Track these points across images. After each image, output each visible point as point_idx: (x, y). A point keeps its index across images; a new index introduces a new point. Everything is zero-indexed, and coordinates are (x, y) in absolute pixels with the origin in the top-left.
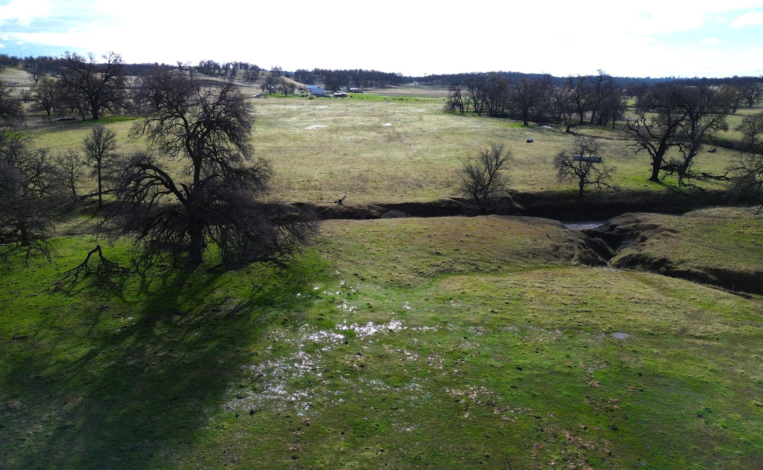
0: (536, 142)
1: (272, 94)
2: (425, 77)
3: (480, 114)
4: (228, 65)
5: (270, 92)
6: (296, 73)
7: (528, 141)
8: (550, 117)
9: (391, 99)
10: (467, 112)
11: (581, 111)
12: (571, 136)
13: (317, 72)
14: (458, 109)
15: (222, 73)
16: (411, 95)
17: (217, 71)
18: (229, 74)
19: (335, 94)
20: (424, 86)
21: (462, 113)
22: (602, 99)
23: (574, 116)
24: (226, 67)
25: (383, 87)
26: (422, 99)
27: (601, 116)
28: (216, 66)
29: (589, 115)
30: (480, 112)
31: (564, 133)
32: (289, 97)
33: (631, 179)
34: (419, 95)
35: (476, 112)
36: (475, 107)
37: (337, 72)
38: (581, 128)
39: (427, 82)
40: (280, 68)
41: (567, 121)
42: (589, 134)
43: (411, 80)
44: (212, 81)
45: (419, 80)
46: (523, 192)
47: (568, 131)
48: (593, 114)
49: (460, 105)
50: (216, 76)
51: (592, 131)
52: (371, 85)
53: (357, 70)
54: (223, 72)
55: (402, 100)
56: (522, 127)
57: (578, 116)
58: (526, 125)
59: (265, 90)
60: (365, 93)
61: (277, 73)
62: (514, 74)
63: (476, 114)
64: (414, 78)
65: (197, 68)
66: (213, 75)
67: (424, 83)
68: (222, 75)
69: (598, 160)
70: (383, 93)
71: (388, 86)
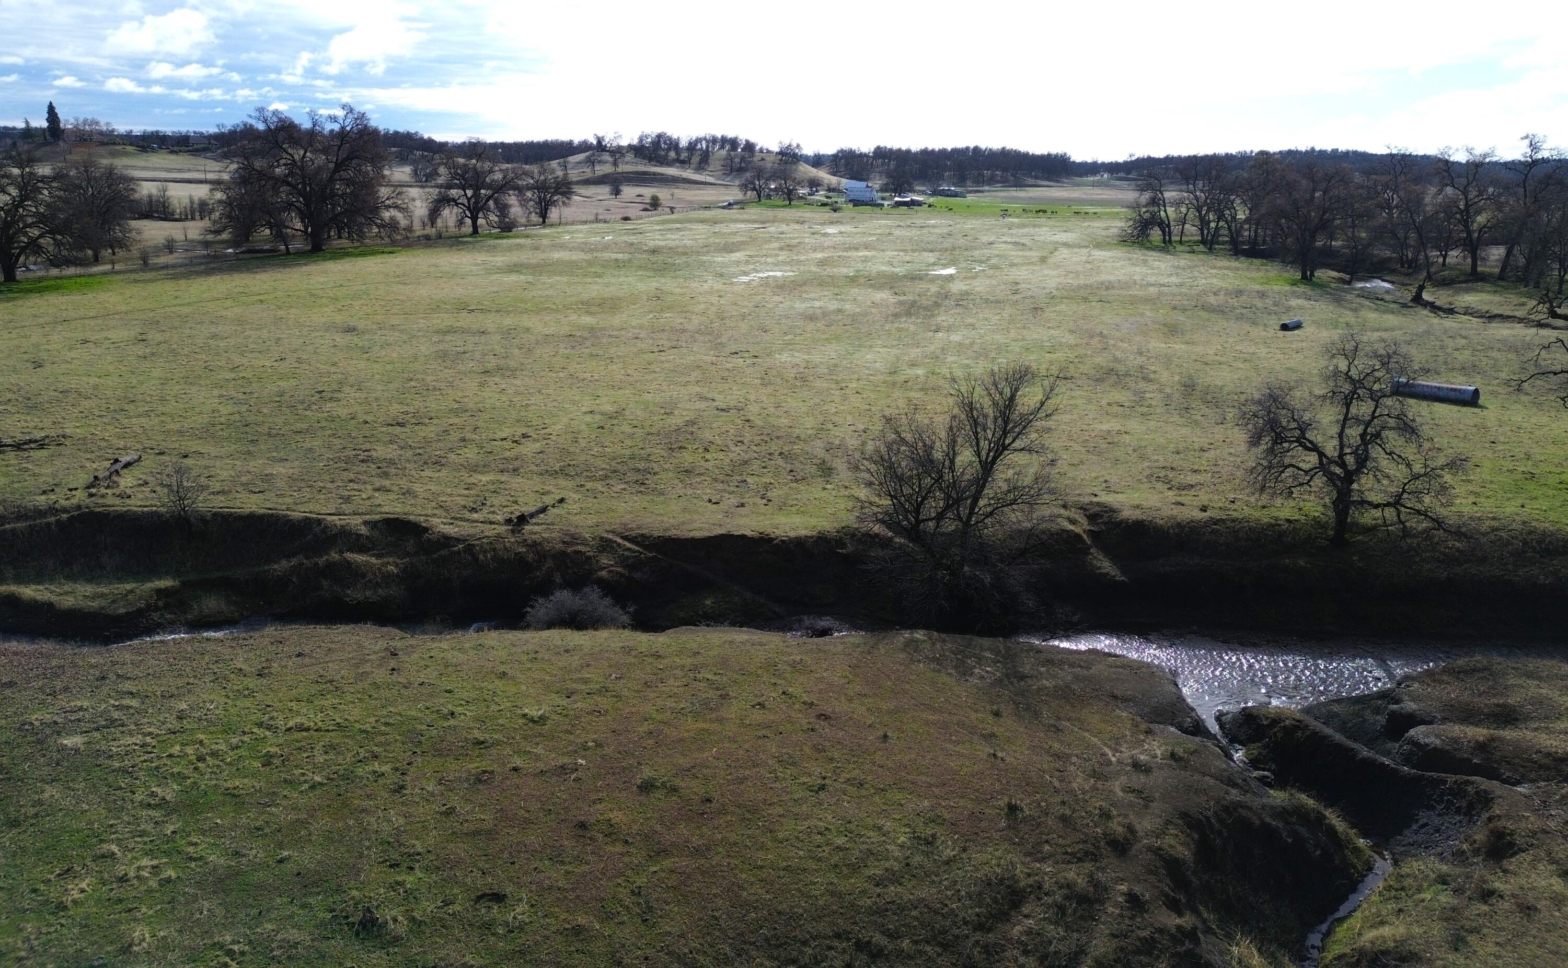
0: (1308, 330)
1: (763, 200)
2: (1126, 163)
3: (1210, 249)
4: (699, 140)
5: (759, 196)
6: (835, 156)
7: (1285, 327)
8: (1390, 259)
9: (1020, 211)
10: (1181, 242)
11: (1473, 247)
12: (1425, 312)
13: (881, 153)
14: (1156, 234)
15: (682, 158)
16: (1069, 202)
17: (672, 154)
18: (696, 159)
19: (897, 199)
20: (1118, 183)
21: (1167, 245)
22: (1532, 215)
23: (1454, 256)
24: (692, 146)
25: (1019, 185)
26: (1091, 209)
27: (1529, 261)
28: (674, 145)
29: (1496, 253)
30: (1212, 243)
31: (1404, 306)
32: (796, 206)
33: (1552, 480)
34: (1093, 203)
35: (1203, 242)
36: (1202, 230)
37: (925, 153)
38: (1468, 291)
39: (1129, 172)
40: (798, 146)
41: (1433, 270)
42: (1485, 308)
43: (1093, 168)
44: (654, 174)
45: (1113, 168)
46: (1136, 515)
47: (1418, 299)
48: (1509, 253)
49: (1164, 226)
50: (670, 164)
51: (1497, 298)
52: (991, 181)
53: (967, 148)
54: (684, 155)
55: (1045, 212)
56: (1294, 283)
57: (1465, 258)
58: (1307, 279)
59: (749, 193)
60: (971, 198)
61: (789, 157)
62: (1347, 154)
63: (1201, 248)
64: (1103, 164)
65: (631, 147)
66: (664, 162)
67: (1122, 175)
68: (683, 162)
69: (1468, 397)
70: (1013, 198)
71: (1030, 181)
